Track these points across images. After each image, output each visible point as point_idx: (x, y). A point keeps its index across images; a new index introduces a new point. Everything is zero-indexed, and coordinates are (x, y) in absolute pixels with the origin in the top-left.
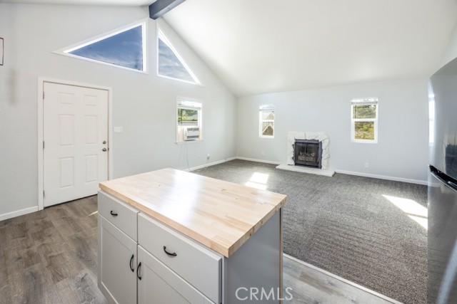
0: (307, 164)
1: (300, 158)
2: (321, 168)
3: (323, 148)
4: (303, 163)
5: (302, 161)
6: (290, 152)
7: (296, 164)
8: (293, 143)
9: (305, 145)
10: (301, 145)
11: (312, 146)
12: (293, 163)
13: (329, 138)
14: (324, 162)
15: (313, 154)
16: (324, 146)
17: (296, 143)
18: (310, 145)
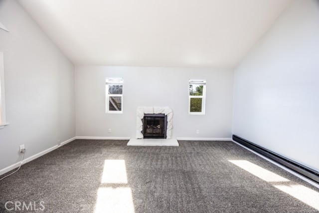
0: (154, 135)
1: (148, 131)
2: (166, 138)
3: (168, 120)
4: (150, 135)
5: (150, 133)
6: (140, 125)
7: (145, 137)
8: (143, 118)
9: (153, 119)
10: (149, 118)
11: (159, 119)
12: (142, 136)
13: (173, 112)
14: (168, 133)
15: (159, 126)
16: (169, 119)
17: (144, 117)
18: (157, 119)
